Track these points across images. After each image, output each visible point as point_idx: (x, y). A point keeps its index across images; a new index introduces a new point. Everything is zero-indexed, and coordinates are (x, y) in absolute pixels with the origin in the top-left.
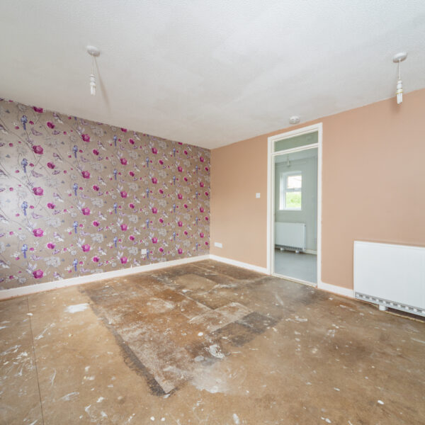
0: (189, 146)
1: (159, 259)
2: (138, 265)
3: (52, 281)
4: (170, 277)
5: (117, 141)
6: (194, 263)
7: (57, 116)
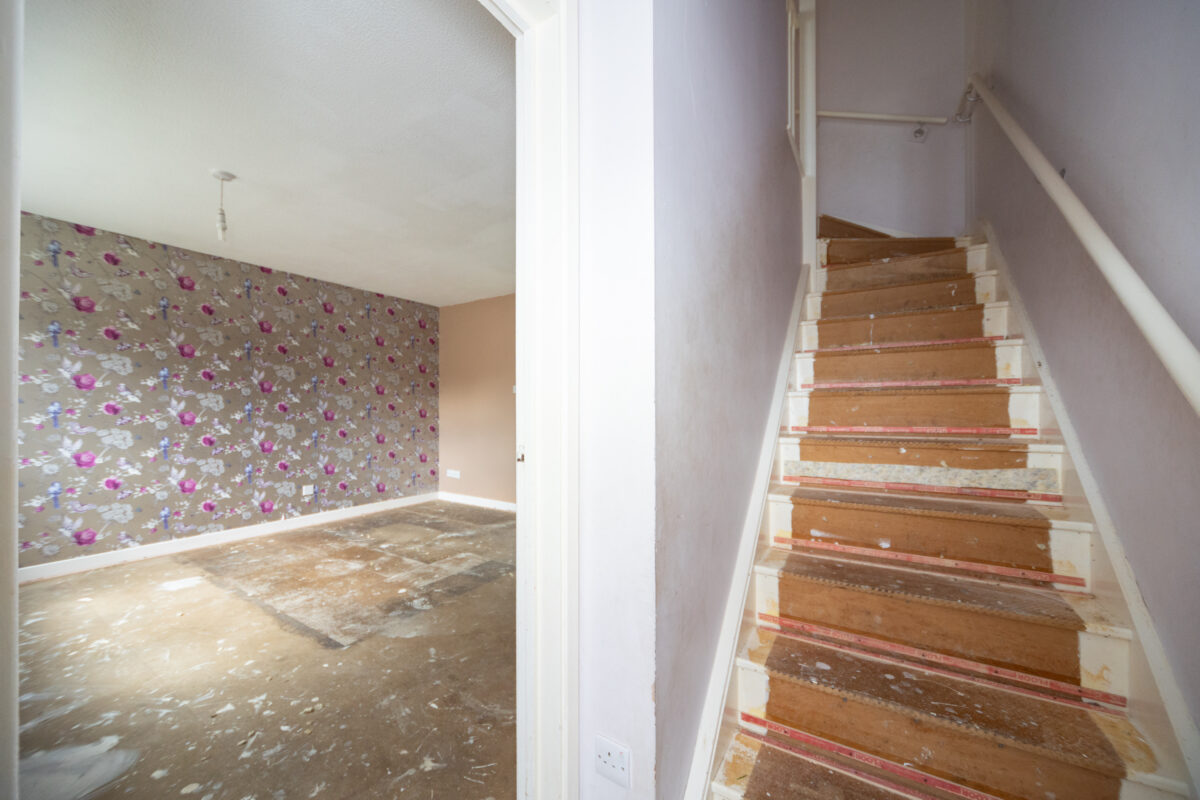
0: (398, 300)
1: (339, 503)
2: (295, 514)
3: (115, 549)
4: (359, 529)
5: (252, 291)
6: (408, 508)
7: (126, 242)
